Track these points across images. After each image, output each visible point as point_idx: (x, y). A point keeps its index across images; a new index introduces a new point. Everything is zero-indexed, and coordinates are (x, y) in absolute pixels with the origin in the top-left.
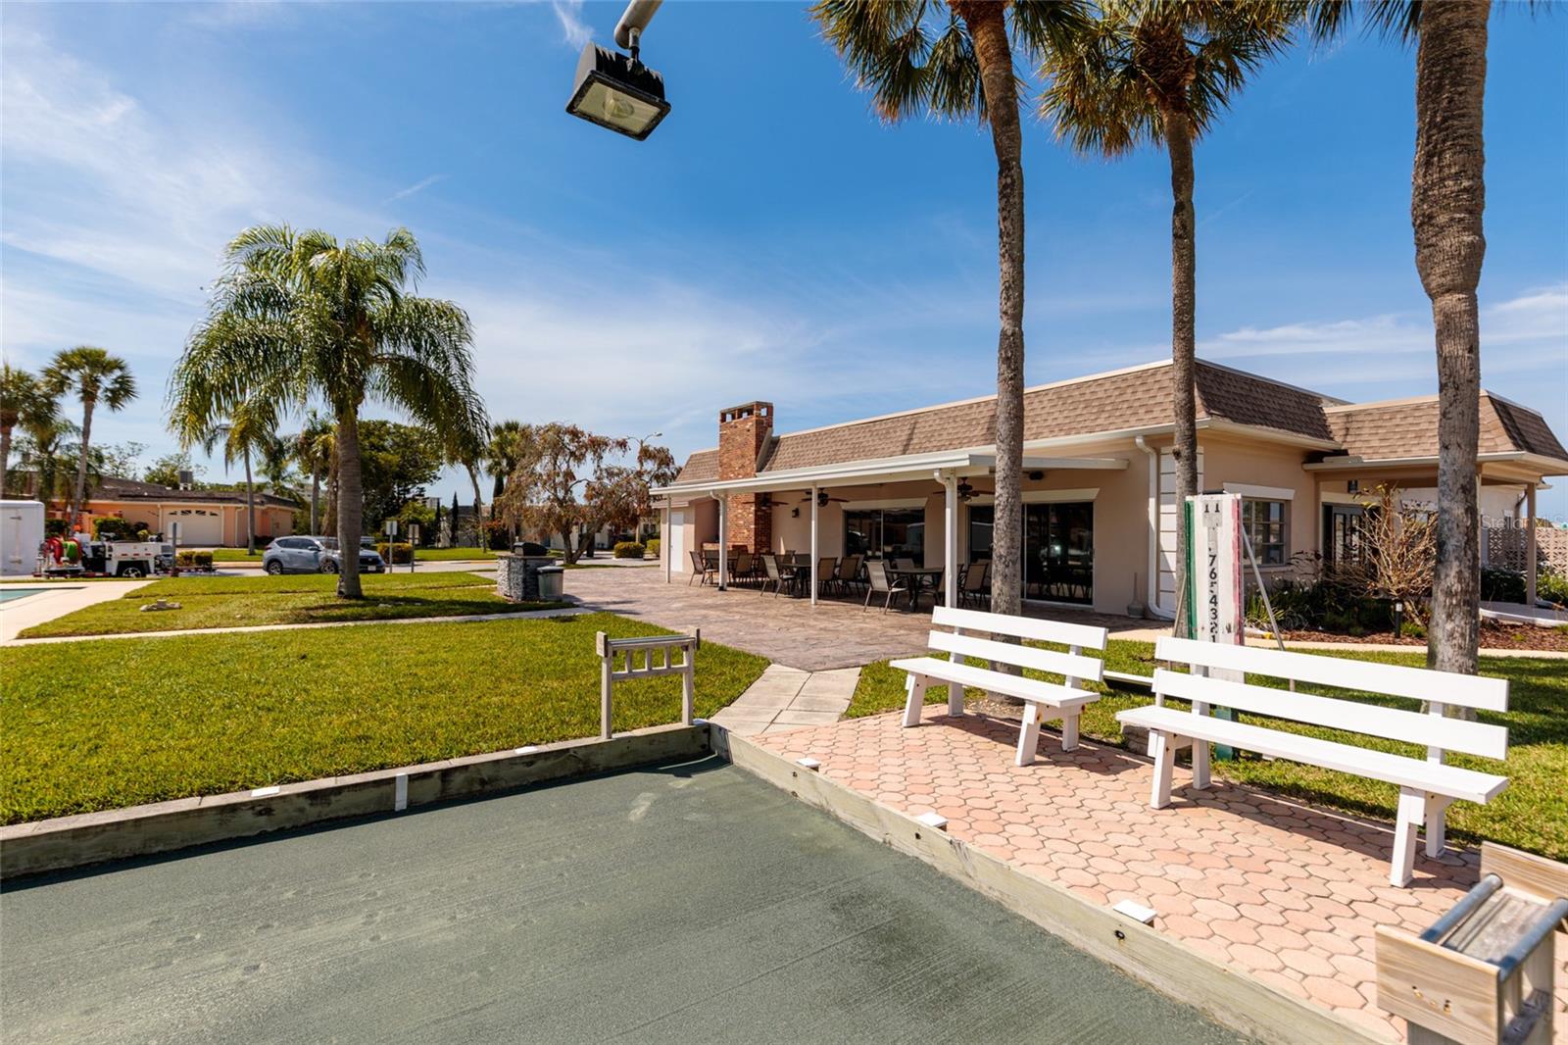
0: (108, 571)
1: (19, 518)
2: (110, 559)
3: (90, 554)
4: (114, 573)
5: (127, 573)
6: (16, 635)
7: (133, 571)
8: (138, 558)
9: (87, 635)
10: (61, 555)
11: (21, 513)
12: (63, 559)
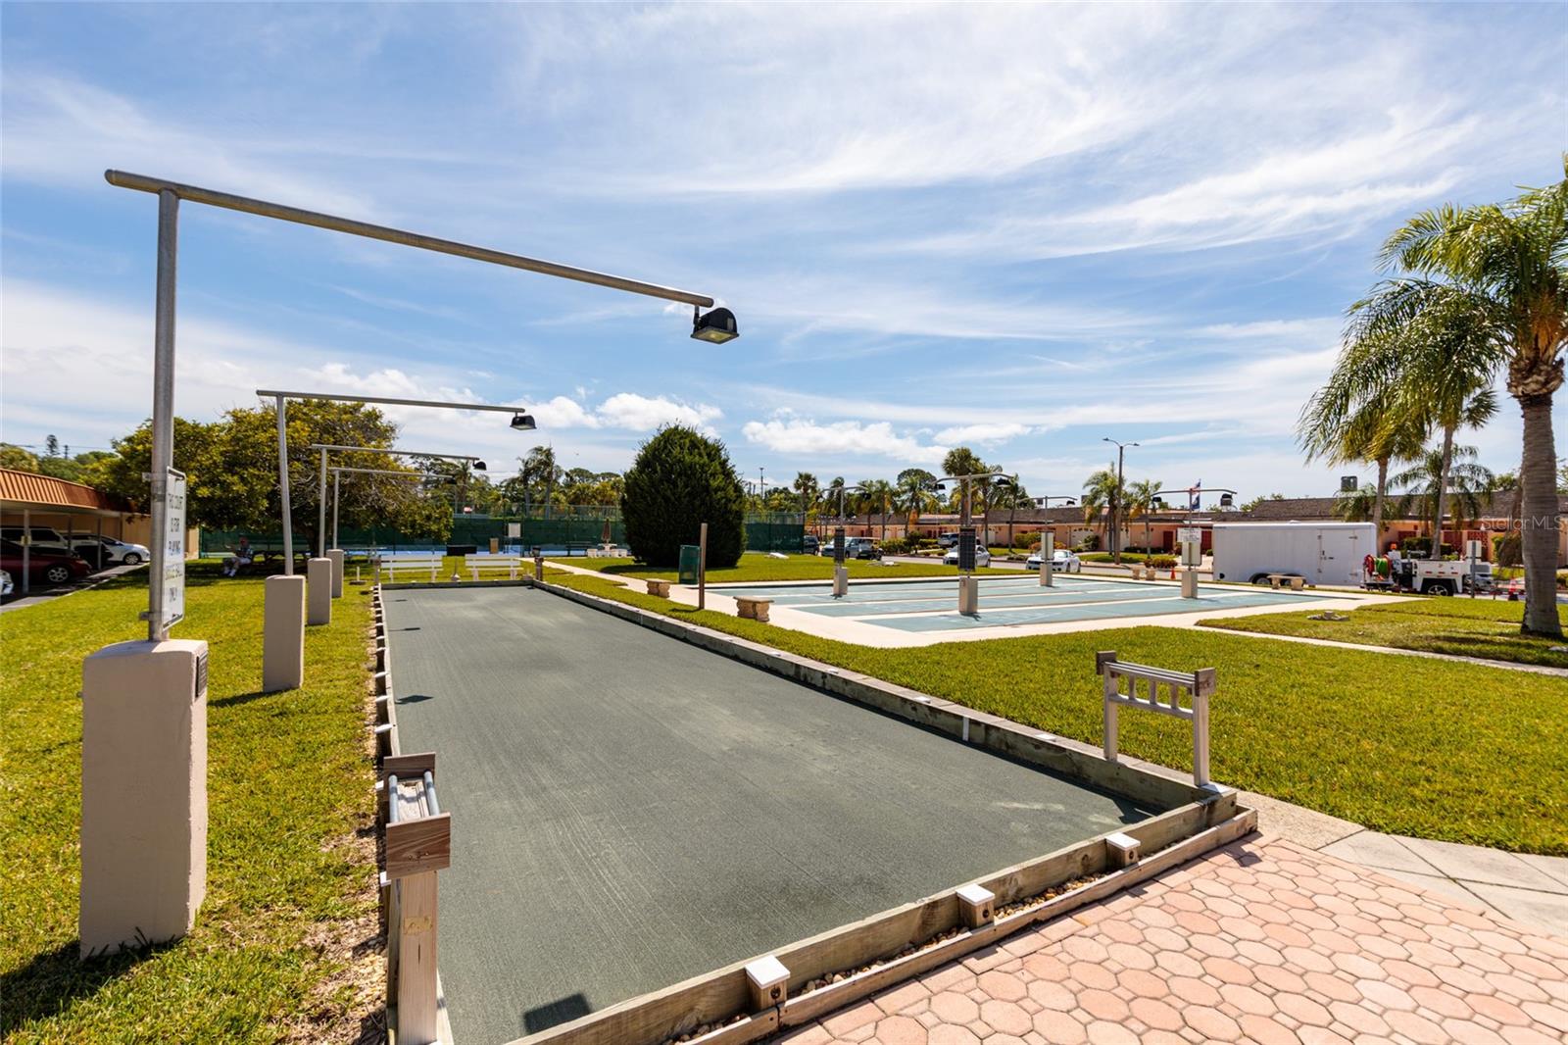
0: (1414, 587)
1: (1356, 538)
2: (1415, 576)
3: (1400, 571)
4: (1419, 590)
5: (1433, 590)
6: (1195, 622)
7: (1439, 589)
8: (1443, 577)
9: (1233, 629)
10: (1373, 570)
11: (1357, 533)
12: (1374, 573)
